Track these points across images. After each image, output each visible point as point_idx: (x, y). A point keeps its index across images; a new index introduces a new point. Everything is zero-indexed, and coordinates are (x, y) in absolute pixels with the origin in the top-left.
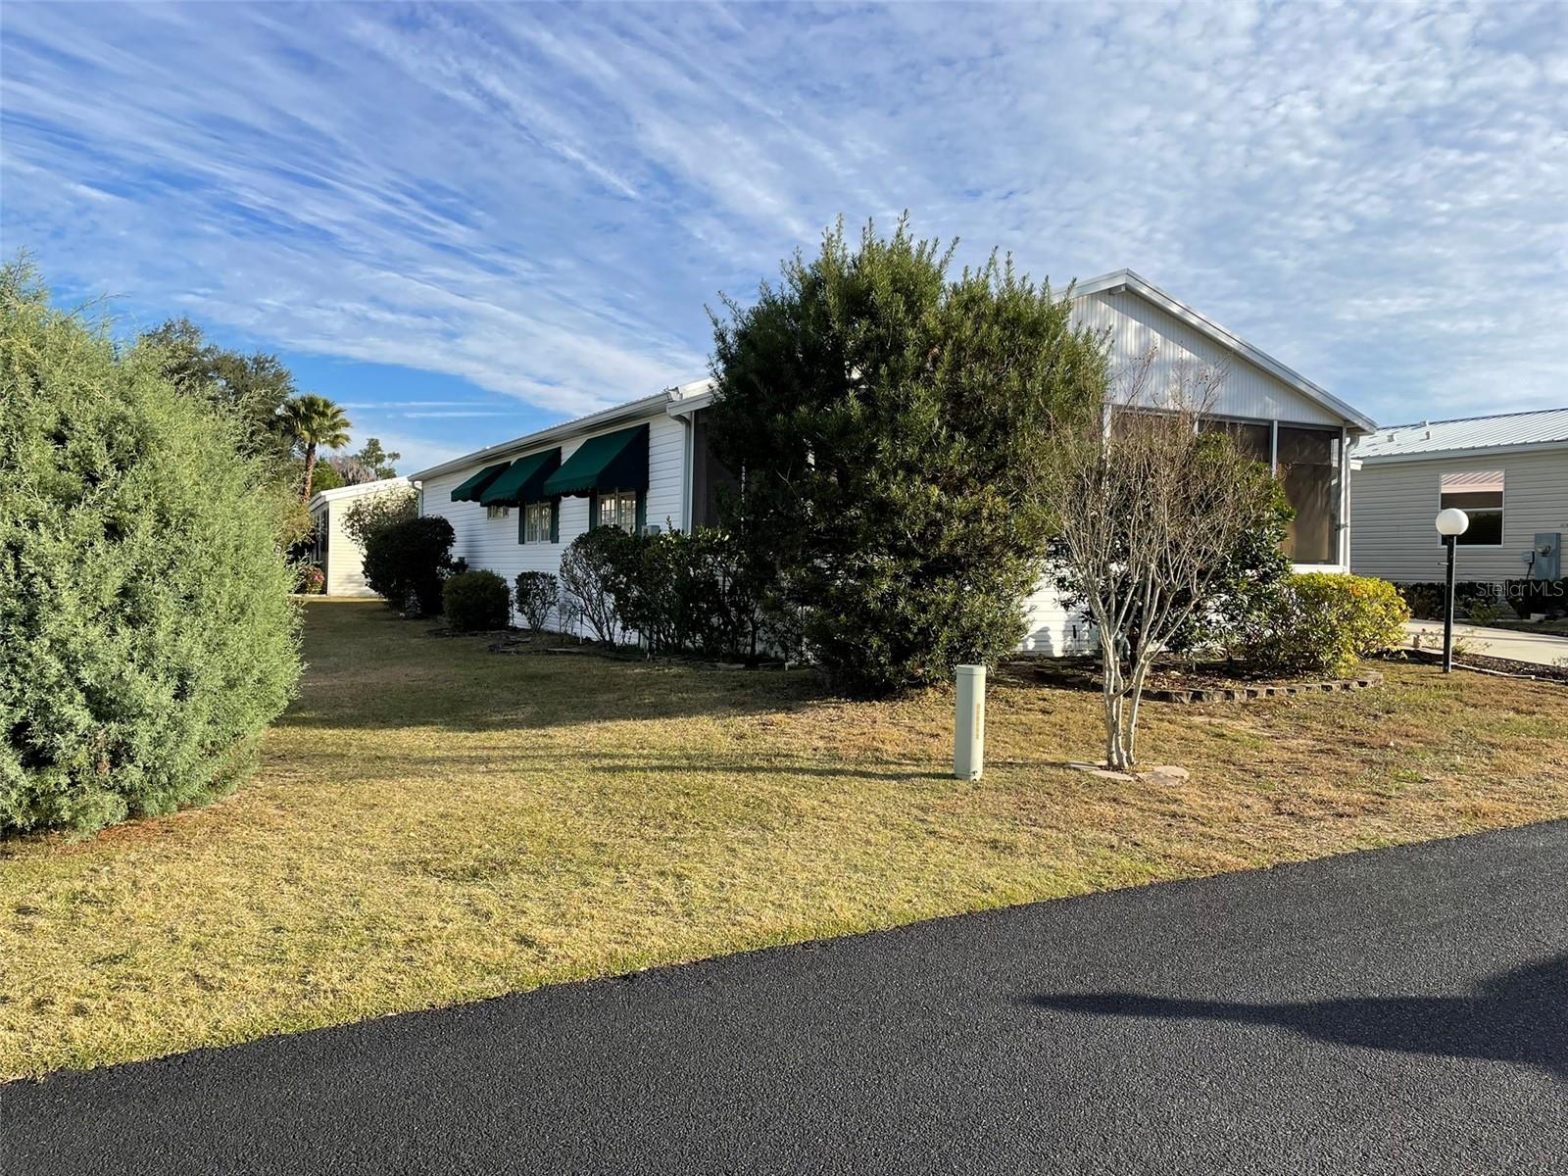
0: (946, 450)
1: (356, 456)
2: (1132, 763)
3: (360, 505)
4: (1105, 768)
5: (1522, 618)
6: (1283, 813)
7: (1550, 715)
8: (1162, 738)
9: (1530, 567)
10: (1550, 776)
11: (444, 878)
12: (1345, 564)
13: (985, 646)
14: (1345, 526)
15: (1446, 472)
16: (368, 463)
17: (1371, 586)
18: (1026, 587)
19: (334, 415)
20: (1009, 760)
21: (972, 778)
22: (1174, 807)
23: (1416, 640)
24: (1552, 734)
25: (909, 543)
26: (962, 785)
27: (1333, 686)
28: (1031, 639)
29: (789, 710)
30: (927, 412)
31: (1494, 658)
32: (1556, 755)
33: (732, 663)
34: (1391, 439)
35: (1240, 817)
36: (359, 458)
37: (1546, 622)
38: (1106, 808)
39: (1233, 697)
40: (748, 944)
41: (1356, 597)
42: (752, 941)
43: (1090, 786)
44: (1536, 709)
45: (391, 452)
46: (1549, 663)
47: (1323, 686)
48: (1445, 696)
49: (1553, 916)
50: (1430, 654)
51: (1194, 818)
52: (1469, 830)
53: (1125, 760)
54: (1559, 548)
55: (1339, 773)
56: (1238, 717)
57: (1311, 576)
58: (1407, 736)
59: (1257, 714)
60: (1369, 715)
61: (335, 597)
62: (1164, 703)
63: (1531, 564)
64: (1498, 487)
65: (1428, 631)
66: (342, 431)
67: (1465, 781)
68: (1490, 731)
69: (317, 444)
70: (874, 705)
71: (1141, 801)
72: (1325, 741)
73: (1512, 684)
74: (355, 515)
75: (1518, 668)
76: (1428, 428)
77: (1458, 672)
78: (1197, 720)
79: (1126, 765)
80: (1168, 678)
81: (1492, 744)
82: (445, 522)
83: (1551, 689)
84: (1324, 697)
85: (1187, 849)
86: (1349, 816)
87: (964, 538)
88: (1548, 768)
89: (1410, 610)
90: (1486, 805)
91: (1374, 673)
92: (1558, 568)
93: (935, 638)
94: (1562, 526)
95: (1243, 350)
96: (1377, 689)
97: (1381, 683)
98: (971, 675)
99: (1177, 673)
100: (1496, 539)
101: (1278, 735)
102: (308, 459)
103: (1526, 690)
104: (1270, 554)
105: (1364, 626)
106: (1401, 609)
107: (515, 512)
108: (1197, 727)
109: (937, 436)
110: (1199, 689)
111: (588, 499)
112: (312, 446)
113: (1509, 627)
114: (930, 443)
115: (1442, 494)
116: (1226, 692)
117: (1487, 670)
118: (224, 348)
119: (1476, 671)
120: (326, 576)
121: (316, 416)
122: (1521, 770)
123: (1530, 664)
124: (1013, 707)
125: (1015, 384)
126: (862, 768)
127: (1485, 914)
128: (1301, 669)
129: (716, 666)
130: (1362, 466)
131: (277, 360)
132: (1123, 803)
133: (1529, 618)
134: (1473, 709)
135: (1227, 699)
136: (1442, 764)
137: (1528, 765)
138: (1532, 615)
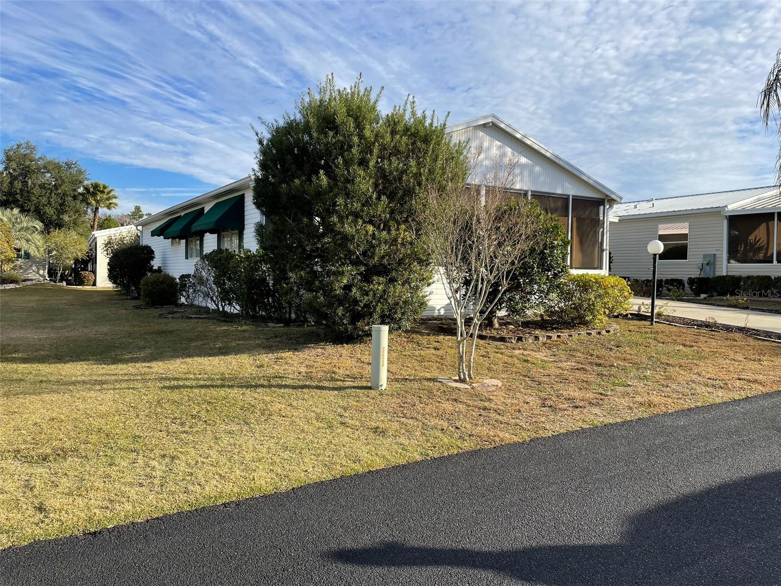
0: (376, 205)
1: (128, 215)
2: (471, 378)
3: (111, 239)
4: (455, 381)
5: (696, 297)
6: (546, 406)
7: (701, 348)
8: (494, 363)
9: (701, 271)
10: (694, 382)
11: (24, 462)
12: (606, 269)
13: (403, 314)
14: (606, 250)
15: (661, 223)
16: (134, 218)
17: (612, 280)
18: (426, 281)
19: (109, 193)
20: (407, 377)
21: (380, 389)
22: (487, 404)
23: (639, 308)
24: (700, 358)
25: (357, 257)
26: (373, 393)
27: (592, 333)
28: (442, 309)
29: (296, 350)
30: (365, 184)
31: (677, 317)
32: (700, 369)
33: (277, 323)
34: (636, 207)
35: (521, 409)
36: (130, 216)
37: (708, 299)
38: (448, 406)
39: (539, 339)
40: (190, 505)
41: (604, 286)
42: (192, 503)
43: (445, 392)
44: (694, 344)
45: (147, 213)
46: (704, 320)
47: (587, 333)
48: (649, 338)
49: (680, 470)
50: (645, 315)
51: (495, 411)
52: (645, 415)
53: (467, 376)
54: (715, 261)
55: (583, 381)
56: (539, 350)
57: (583, 275)
58: (624, 360)
59: (549, 348)
60: (608, 348)
61: (100, 288)
62: (502, 343)
63: (701, 269)
64: (686, 231)
65: (645, 303)
66: (114, 201)
67: (649, 385)
68: (668, 356)
69: (100, 207)
70: (344, 346)
71: (470, 400)
72: (581, 363)
73: (684, 331)
74: (108, 244)
75: (689, 322)
76: (654, 202)
77: (659, 324)
78: (517, 352)
79: (468, 379)
80: (507, 329)
81: (667, 364)
82: (149, 247)
83: (704, 333)
84: (587, 339)
85: (483, 430)
86: (581, 407)
87: (388, 254)
88: (694, 377)
89: (633, 293)
90: (656, 399)
91: (615, 326)
92: (714, 271)
93: (374, 310)
94: (717, 250)
95: (553, 158)
96: (615, 334)
97: (618, 331)
98: (379, 331)
99: (513, 327)
100: (684, 257)
101: (557, 360)
102: (95, 215)
103: (691, 334)
104: (557, 263)
105: (608, 302)
106: (629, 292)
107: (183, 242)
108: (515, 356)
109: (371, 197)
110: (521, 335)
111: (216, 235)
112: (97, 209)
113: (688, 301)
114: (367, 201)
115: (659, 235)
116: (535, 336)
117: (673, 324)
118: (50, 157)
119: (668, 324)
120: (95, 277)
121: (99, 193)
122: (680, 379)
123: (695, 320)
124: (420, 346)
125: (414, 170)
126: (321, 384)
127: (641, 469)
128: (577, 324)
129: (267, 325)
130: (619, 220)
131: (78, 163)
132: (460, 401)
133: (700, 296)
134: (661, 345)
135: (536, 340)
136: (639, 376)
137: (684, 376)
138: (701, 295)
